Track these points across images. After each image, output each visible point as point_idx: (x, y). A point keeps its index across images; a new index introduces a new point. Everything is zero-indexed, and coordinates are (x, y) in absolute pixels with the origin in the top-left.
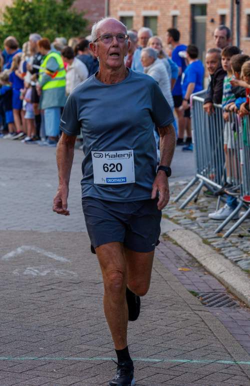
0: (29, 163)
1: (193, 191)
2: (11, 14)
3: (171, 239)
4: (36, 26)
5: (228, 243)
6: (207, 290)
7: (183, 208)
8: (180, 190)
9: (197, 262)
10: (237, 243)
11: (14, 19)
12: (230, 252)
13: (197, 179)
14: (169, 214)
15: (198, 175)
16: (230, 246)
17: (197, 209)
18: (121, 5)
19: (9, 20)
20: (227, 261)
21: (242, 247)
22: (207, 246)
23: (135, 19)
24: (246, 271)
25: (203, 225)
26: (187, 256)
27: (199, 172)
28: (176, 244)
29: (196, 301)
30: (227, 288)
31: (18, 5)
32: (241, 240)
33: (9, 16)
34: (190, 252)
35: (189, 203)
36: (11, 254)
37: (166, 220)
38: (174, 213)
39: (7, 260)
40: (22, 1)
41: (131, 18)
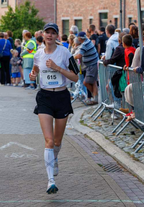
0: (14, 98)
1: (100, 111)
2: (5, 19)
3: (89, 137)
4: (18, 26)
5: (118, 138)
6: (107, 163)
7: (95, 120)
8: (94, 111)
9: (102, 148)
10: (123, 138)
11: (6, 22)
12: (119, 143)
13: (102, 105)
14: (87, 124)
15: (103, 103)
16: (119, 140)
17: (102, 121)
18: (63, 14)
19: (4, 23)
20: (118, 148)
21: (125, 140)
22: (107, 140)
23: (70, 21)
24: (128, 153)
25: (105, 129)
26: (97, 145)
27: (103, 101)
28: (91, 139)
29: (101, 169)
30: (118, 162)
31: (8, 15)
32: (125, 136)
33: (3, 21)
34: (98, 144)
35: (98, 118)
36: (4, 147)
37: (86, 127)
38: (90, 123)
39: (2, 150)
40: (10, 13)
41: (68, 21)
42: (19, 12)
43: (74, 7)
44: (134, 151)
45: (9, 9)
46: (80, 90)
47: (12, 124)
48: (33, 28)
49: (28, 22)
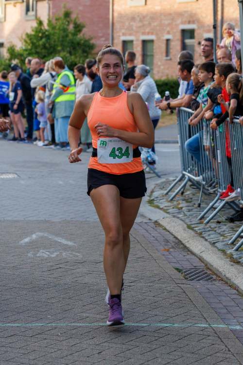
1: (180, 185)
2: (30, 39)
3: (161, 225)
4: (52, 50)
5: (208, 228)
6: (189, 267)
7: (172, 200)
8: (170, 184)
9: (182, 244)
10: (215, 227)
11: (33, 43)
12: (209, 235)
13: (184, 176)
14: (160, 205)
15: (184, 172)
16: (209, 231)
17: (184, 200)
18: (123, 31)
19: (29, 45)
20: (207, 243)
21: (219, 231)
22: (190, 231)
23: (134, 43)
24: (222, 251)
25: (188, 213)
26: (174, 239)
27: (185, 170)
28: (165, 229)
29: (180, 276)
30: (206, 265)
31: (36, 32)
32: (219, 225)
33: (29, 41)
34: (176, 236)
35: (177, 196)
36: (27, 240)
37: (158, 210)
38: (164, 204)
39: (23, 244)
40: (39, 28)
41: (132, 42)
42: (54, 28)
43: (141, 21)
44: (233, 248)
45: (38, 22)
46: (148, 152)
47: (41, 204)
48: (75, 54)
49: (69, 43)
